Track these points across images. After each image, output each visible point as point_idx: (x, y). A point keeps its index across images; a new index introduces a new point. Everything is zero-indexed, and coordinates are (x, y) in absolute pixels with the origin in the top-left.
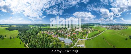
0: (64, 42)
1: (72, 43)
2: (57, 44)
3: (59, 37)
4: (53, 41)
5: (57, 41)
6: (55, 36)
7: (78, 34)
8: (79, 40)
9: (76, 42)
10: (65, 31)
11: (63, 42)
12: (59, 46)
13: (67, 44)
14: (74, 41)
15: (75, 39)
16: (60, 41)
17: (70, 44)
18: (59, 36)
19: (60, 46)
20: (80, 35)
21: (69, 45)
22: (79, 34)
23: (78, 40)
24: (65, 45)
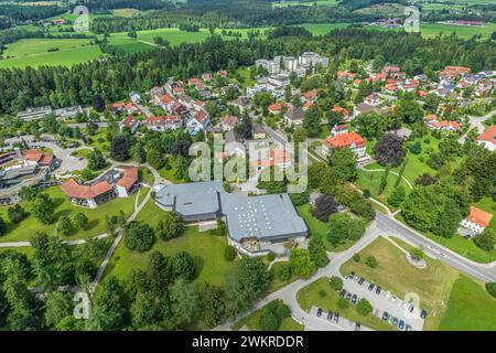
0: (223, 230)
1: (303, 243)
2: (161, 263)
3: (160, 184)
4: (103, 248)
5: (143, 237)
6: (100, 187)
7: (390, 153)
8: (385, 229)
9: (341, 237)
10: (233, 95)
11: (213, 224)
12: (179, 282)
13: (248, 251)
14: (321, 228)
15: (342, 211)
16: (179, 226)
17: (279, 248)
18: (162, 165)
19: (193, 276)
20: (425, 180)
21: (272, 256)
22: (415, 167)
23: (373, 232)
24: (231, 254)
